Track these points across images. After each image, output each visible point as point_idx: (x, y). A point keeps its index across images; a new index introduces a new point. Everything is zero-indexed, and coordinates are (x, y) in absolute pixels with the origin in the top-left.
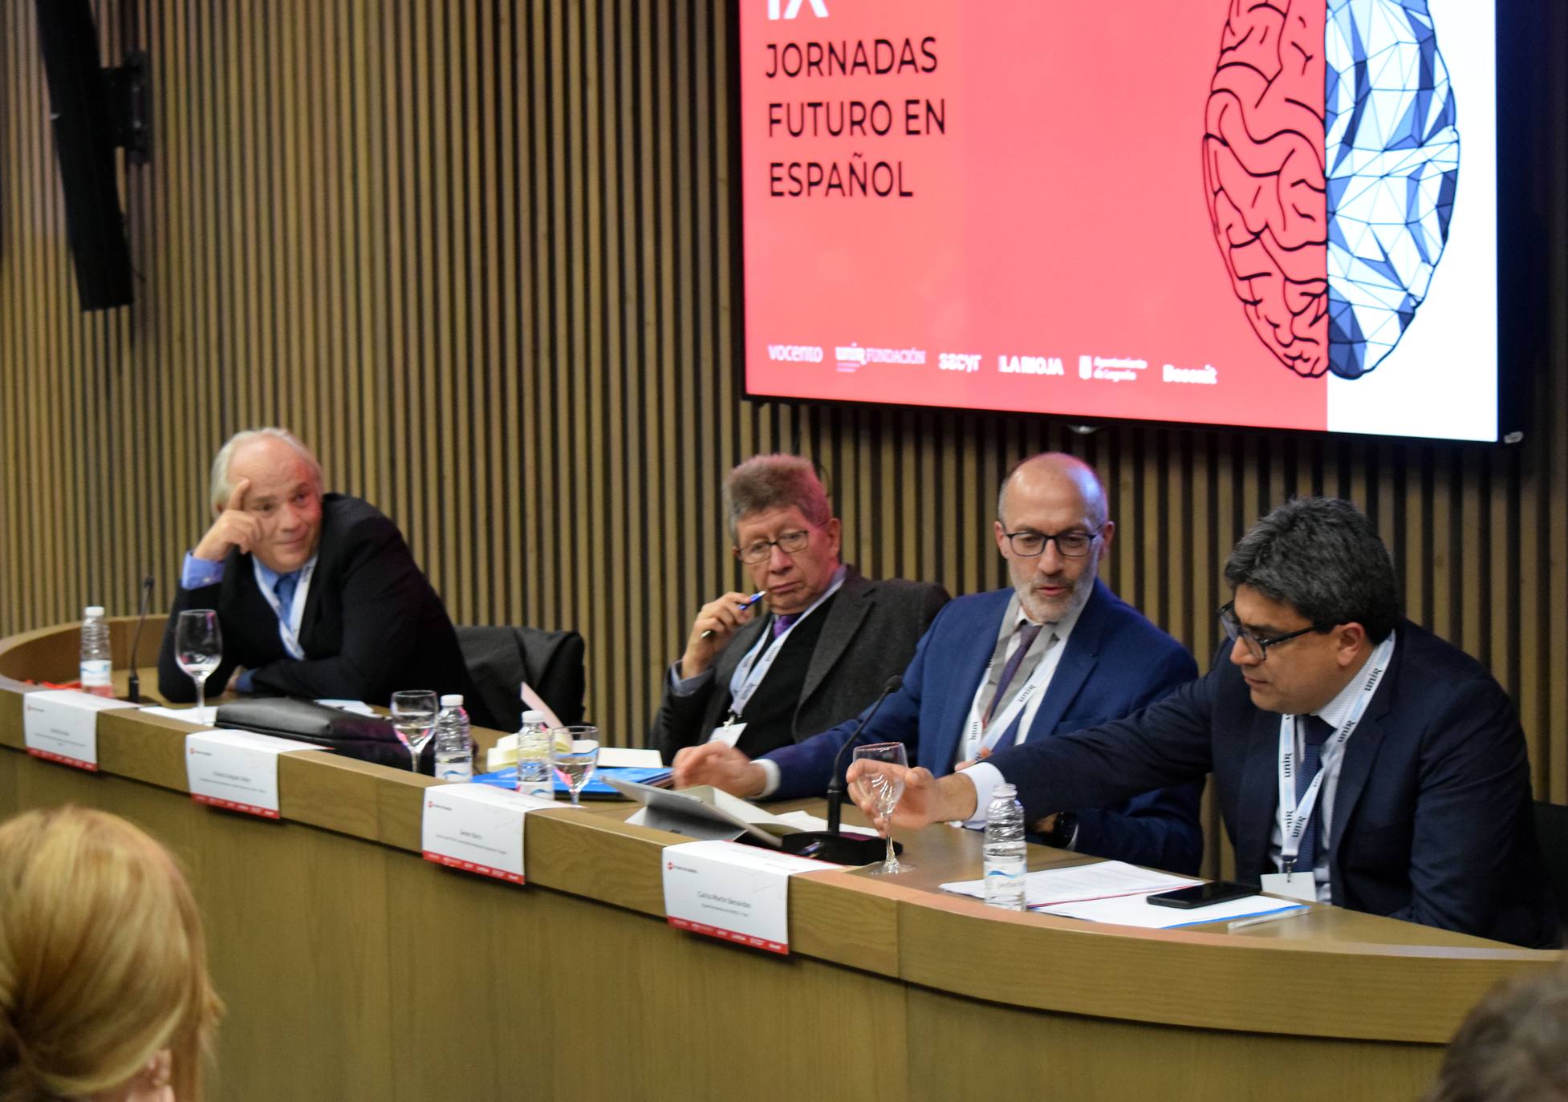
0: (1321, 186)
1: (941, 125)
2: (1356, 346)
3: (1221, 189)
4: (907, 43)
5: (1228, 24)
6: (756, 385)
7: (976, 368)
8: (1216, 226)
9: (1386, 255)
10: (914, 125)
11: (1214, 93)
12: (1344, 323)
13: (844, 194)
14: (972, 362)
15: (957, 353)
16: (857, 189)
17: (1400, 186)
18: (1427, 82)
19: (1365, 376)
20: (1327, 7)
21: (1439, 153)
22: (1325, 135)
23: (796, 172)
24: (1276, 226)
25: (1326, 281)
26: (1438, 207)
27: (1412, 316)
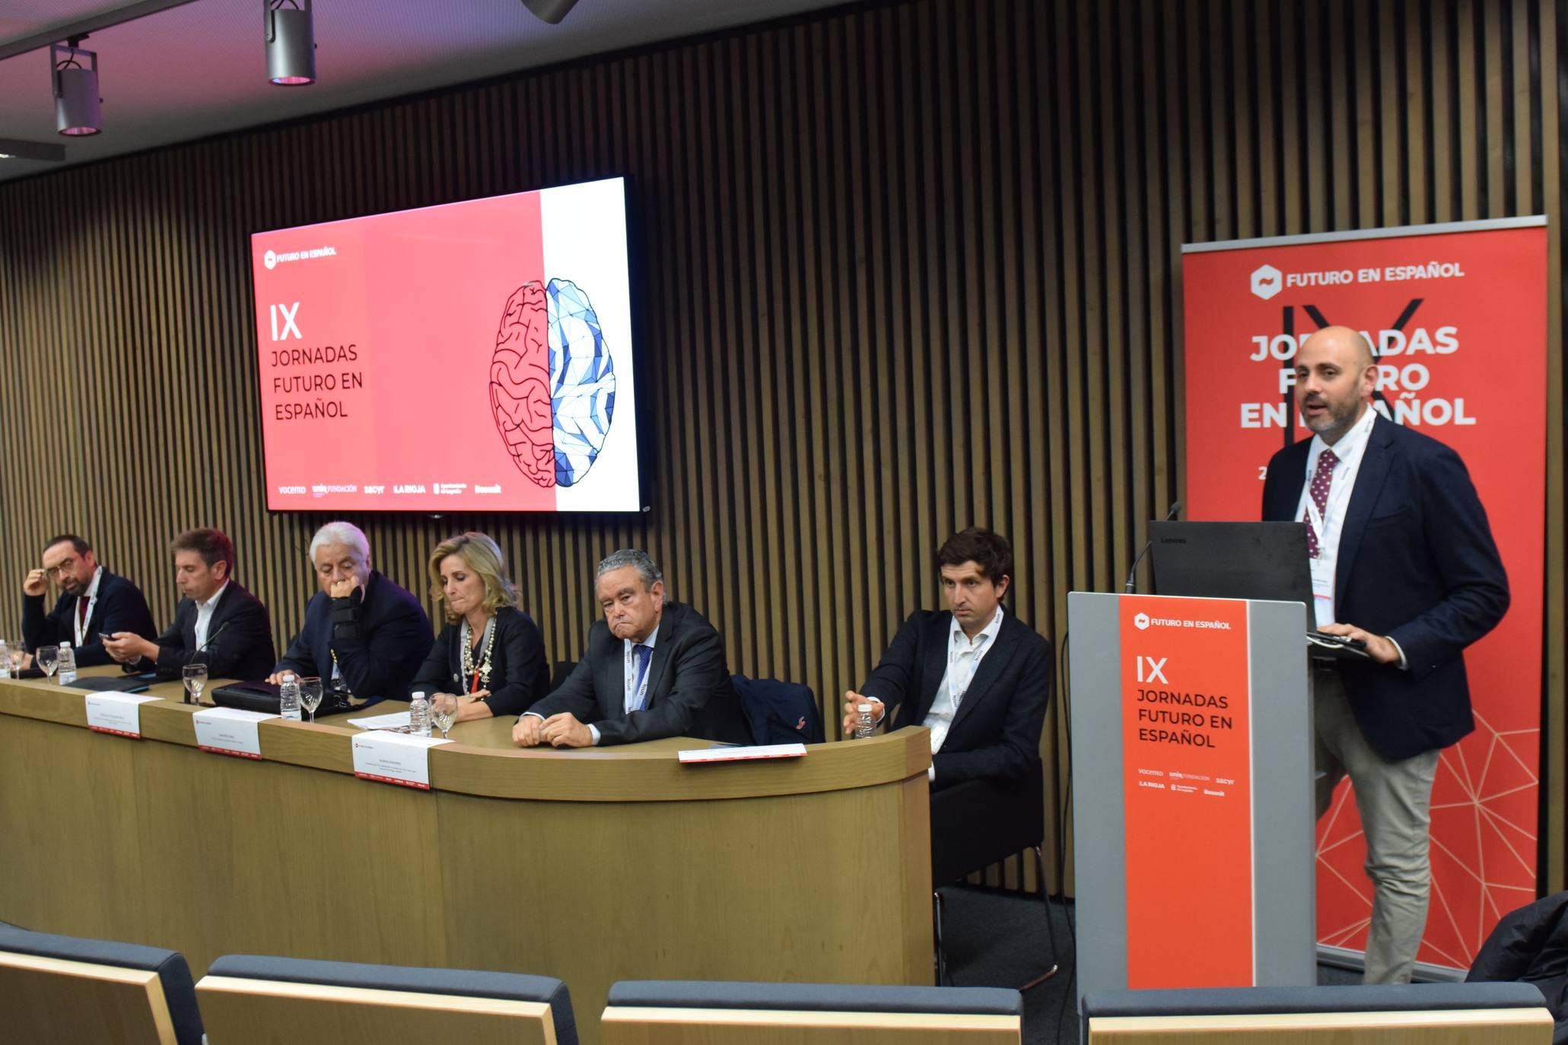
0: (549, 402)
1: (360, 384)
2: (568, 472)
3: (500, 405)
4: (342, 348)
5: (500, 332)
6: (273, 505)
7: (382, 492)
8: (498, 423)
9: (582, 432)
10: (346, 384)
11: (493, 363)
12: (563, 463)
13: (313, 417)
14: (381, 489)
15: (372, 485)
16: (319, 414)
17: (587, 400)
18: (598, 353)
19: (574, 485)
20: (548, 322)
21: (606, 385)
22: (550, 379)
23: (288, 408)
24: (527, 420)
25: (553, 444)
26: (606, 409)
27: (596, 457)
